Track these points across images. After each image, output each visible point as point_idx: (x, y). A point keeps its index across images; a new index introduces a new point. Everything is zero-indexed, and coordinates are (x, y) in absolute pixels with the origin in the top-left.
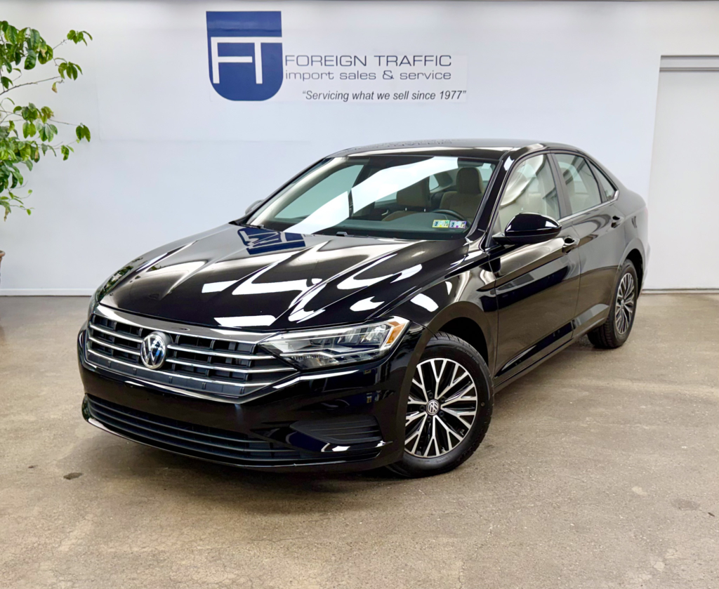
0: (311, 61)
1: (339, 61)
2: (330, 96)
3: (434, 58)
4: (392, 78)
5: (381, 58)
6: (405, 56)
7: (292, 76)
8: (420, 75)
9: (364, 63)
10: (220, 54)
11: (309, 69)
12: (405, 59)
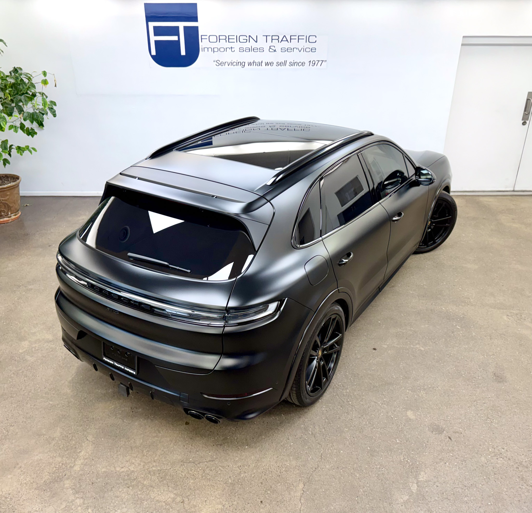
0: (219, 39)
1: (238, 39)
2: (232, 64)
3: (305, 37)
4: (275, 51)
5: (267, 37)
6: (285, 36)
7: (206, 49)
8: (294, 49)
9: (256, 41)
10: (156, 34)
11: (218, 45)
12: (285, 37)
